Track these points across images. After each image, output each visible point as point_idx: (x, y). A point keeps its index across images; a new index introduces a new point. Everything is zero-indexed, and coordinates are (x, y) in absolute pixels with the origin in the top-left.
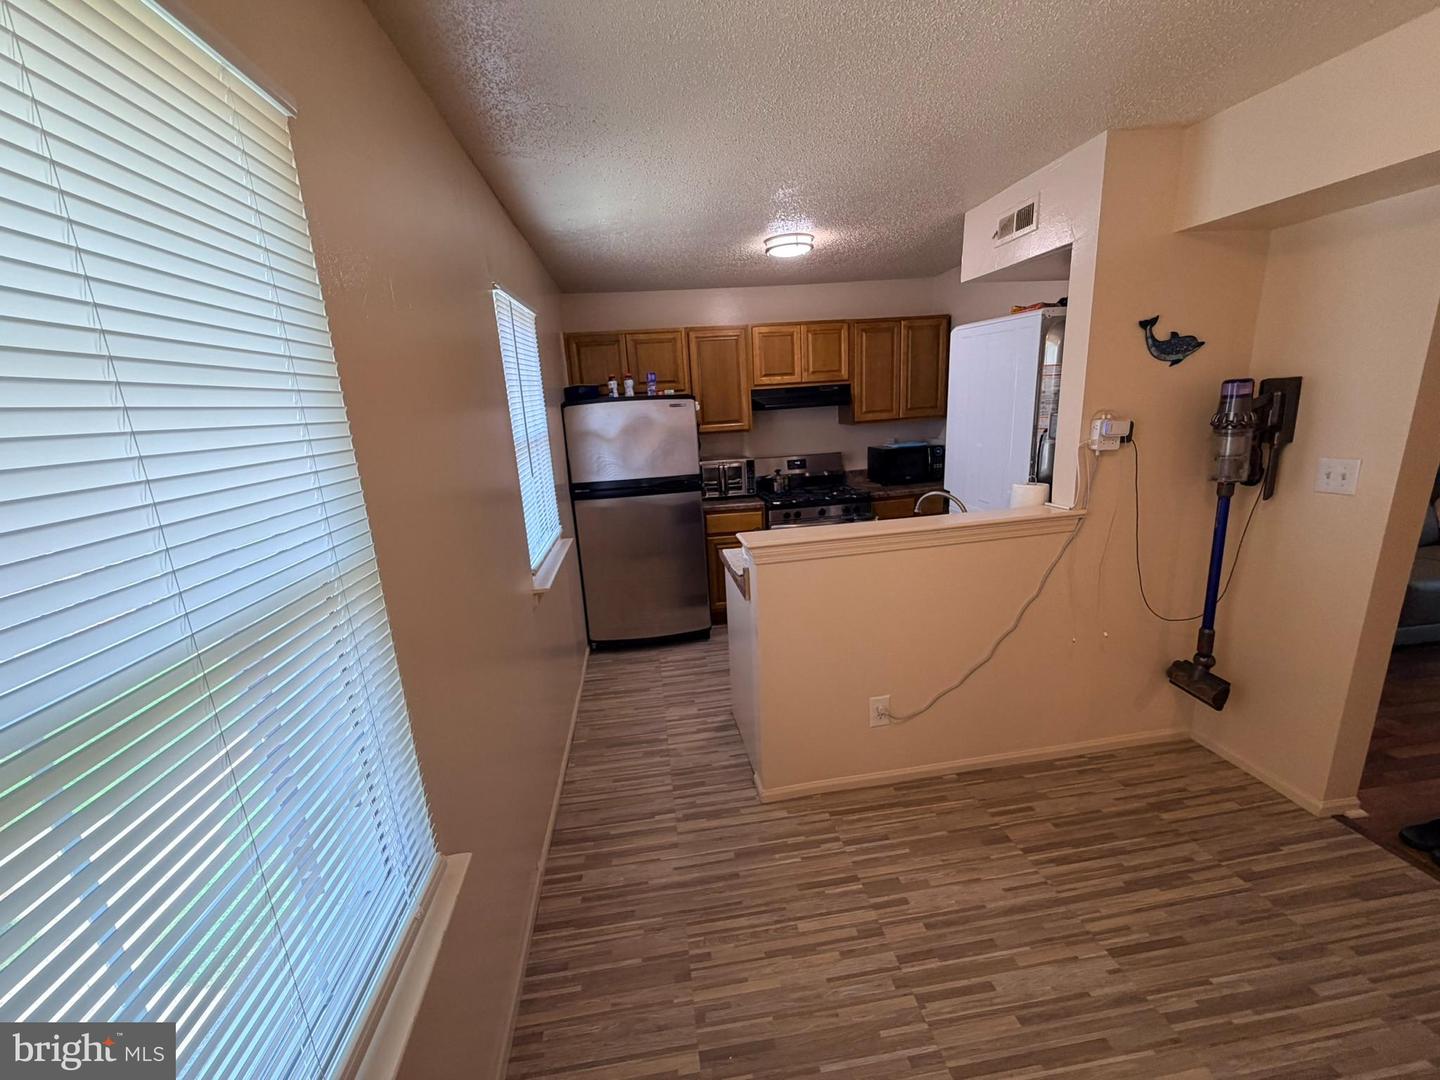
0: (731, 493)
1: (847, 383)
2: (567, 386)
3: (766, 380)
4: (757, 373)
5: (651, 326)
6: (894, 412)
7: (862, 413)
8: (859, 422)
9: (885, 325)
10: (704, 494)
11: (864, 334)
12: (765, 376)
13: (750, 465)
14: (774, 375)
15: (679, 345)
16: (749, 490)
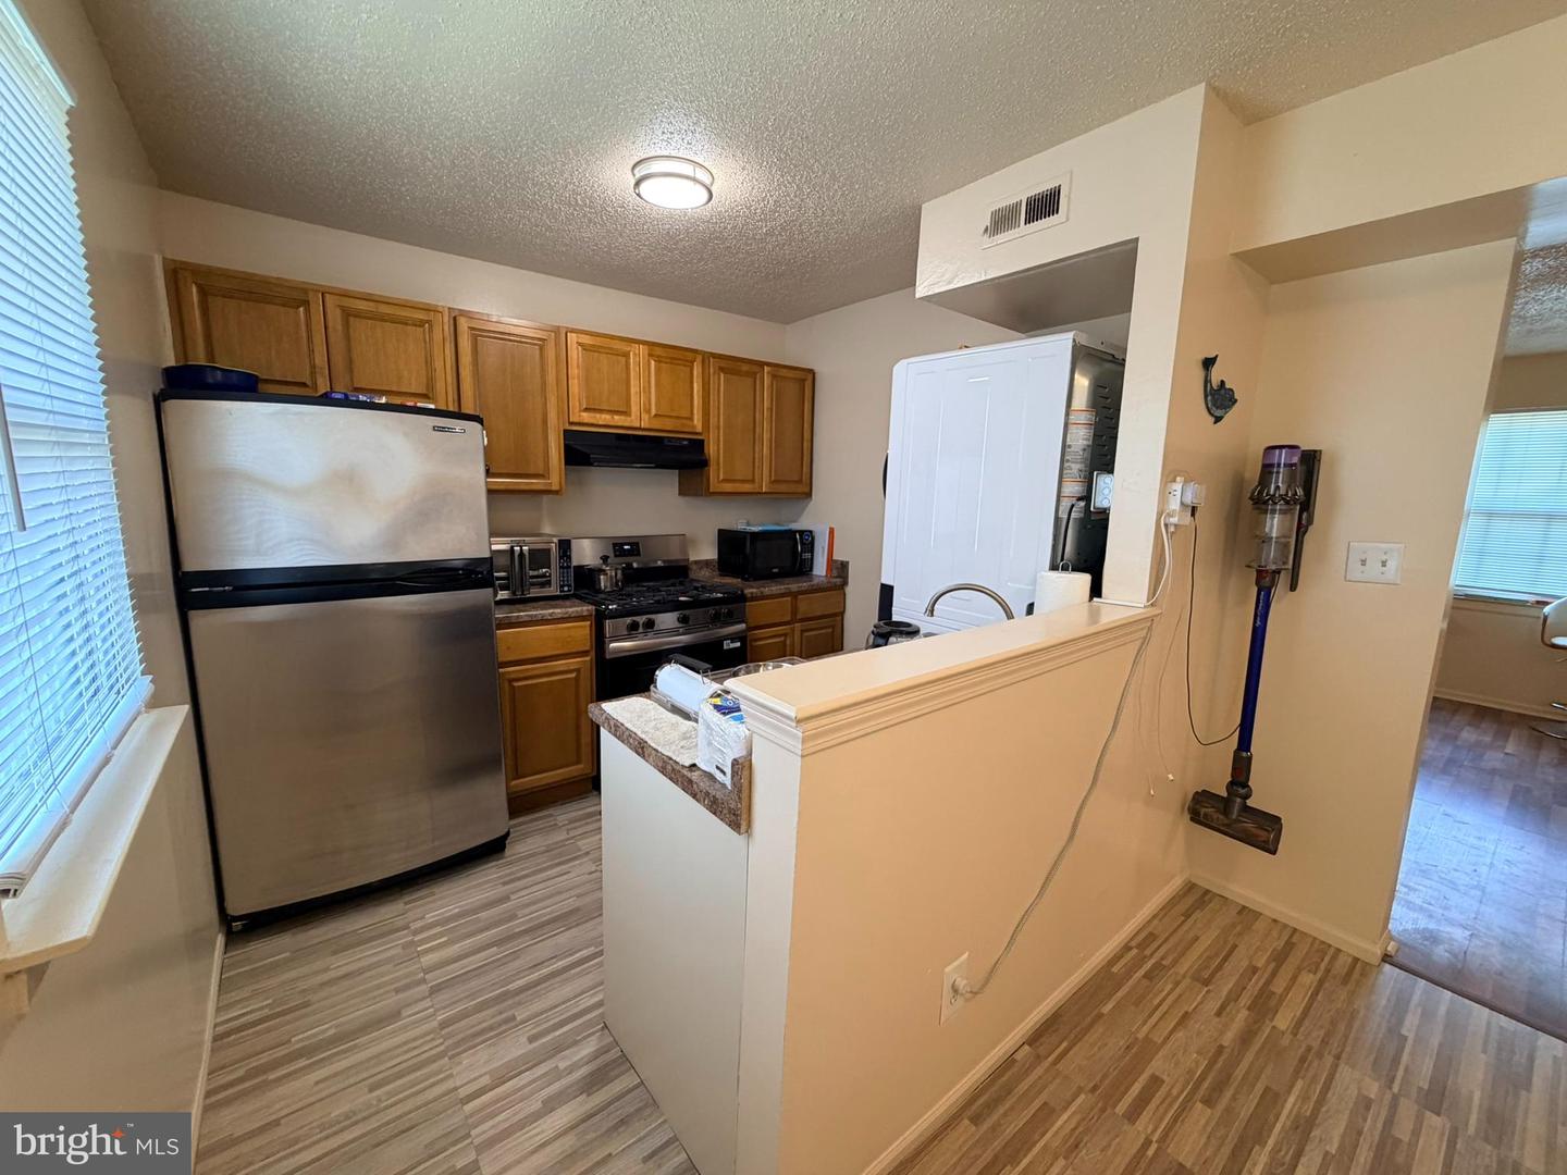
0: (534, 592)
1: (700, 437)
2: (171, 362)
3: (586, 417)
4: (574, 403)
5: (377, 291)
6: (757, 485)
7: (719, 482)
8: (713, 493)
9: (745, 368)
10: (496, 595)
11: (722, 375)
12: (586, 410)
13: (565, 546)
14: (601, 411)
15: (437, 336)
16: (562, 586)
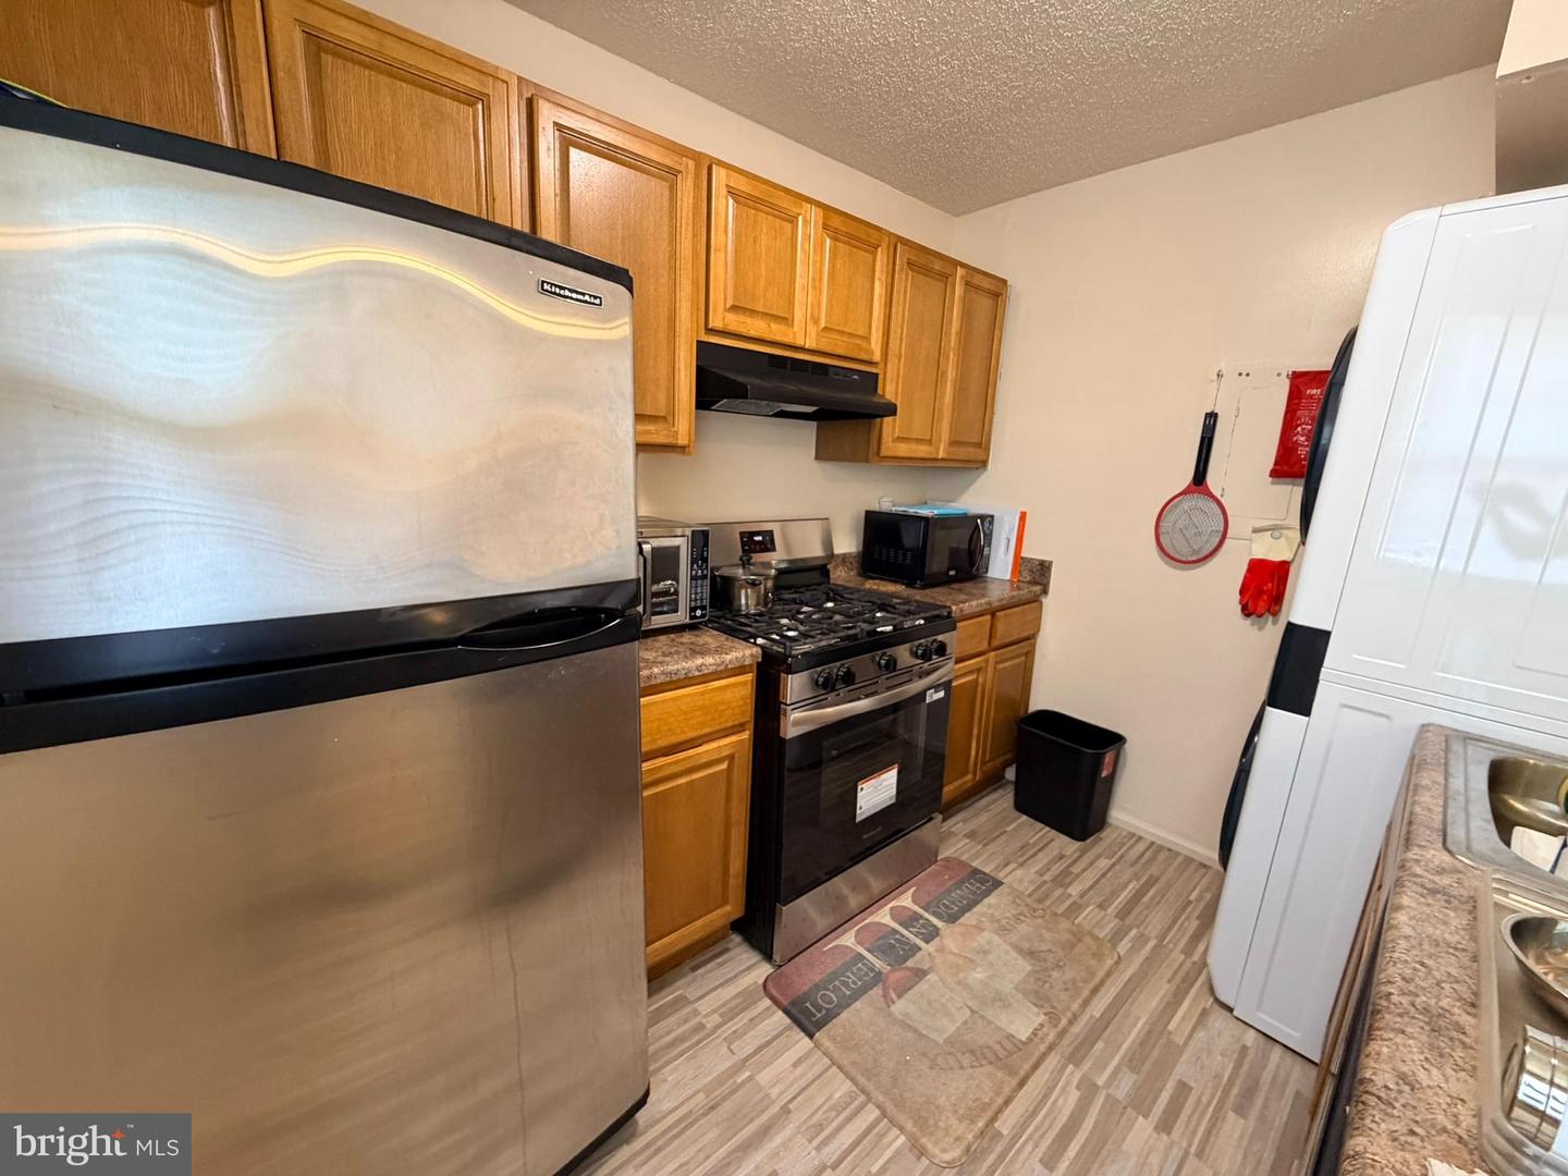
1: (875, 370)
3: (734, 322)
4: (716, 295)
6: (932, 447)
7: (893, 441)
8: (883, 457)
9: (937, 266)
11: (910, 274)
12: (733, 308)
13: (701, 542)
14: (753, 313)
15: (499, 128)
16: (693, 609)
